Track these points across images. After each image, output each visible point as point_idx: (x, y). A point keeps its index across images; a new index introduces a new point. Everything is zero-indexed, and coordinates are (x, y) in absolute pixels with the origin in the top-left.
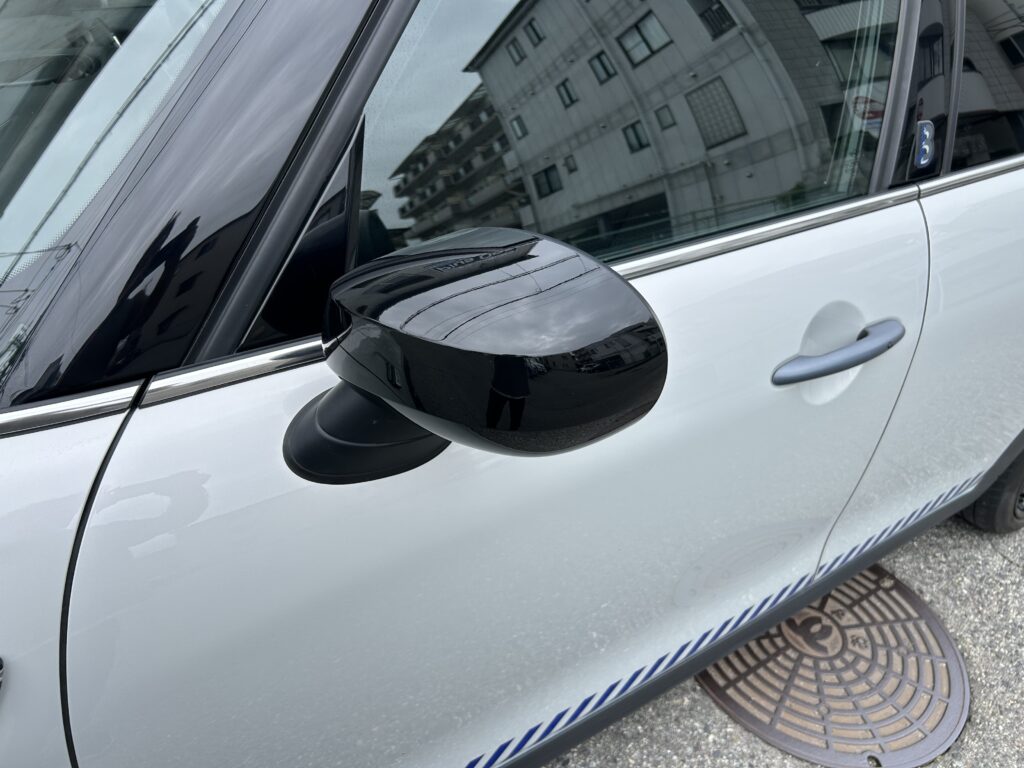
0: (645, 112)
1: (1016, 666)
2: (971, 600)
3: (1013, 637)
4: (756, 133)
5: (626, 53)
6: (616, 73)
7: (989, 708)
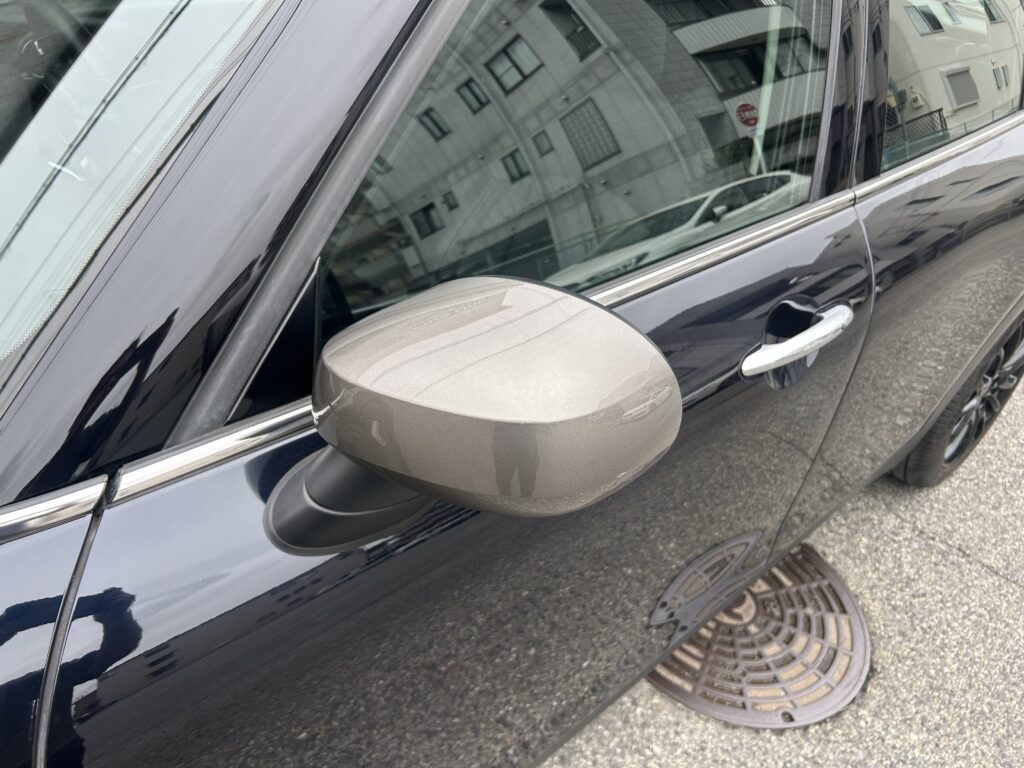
0: (522, 139)
1: (911, 617)
2: (869, 558)
3: (907, 590)
4: (630, 149)
5: (497, 79)
6: (488, 102)
7: (888, 658)
